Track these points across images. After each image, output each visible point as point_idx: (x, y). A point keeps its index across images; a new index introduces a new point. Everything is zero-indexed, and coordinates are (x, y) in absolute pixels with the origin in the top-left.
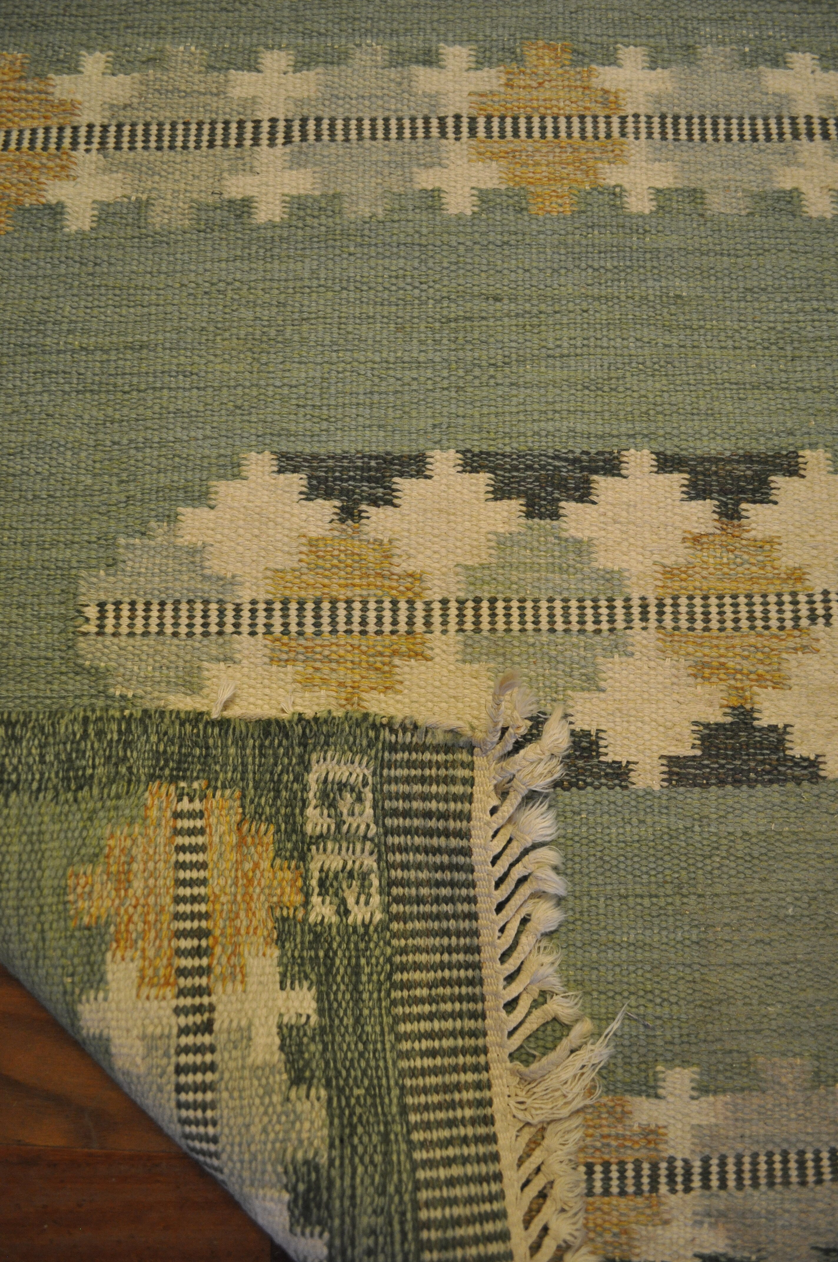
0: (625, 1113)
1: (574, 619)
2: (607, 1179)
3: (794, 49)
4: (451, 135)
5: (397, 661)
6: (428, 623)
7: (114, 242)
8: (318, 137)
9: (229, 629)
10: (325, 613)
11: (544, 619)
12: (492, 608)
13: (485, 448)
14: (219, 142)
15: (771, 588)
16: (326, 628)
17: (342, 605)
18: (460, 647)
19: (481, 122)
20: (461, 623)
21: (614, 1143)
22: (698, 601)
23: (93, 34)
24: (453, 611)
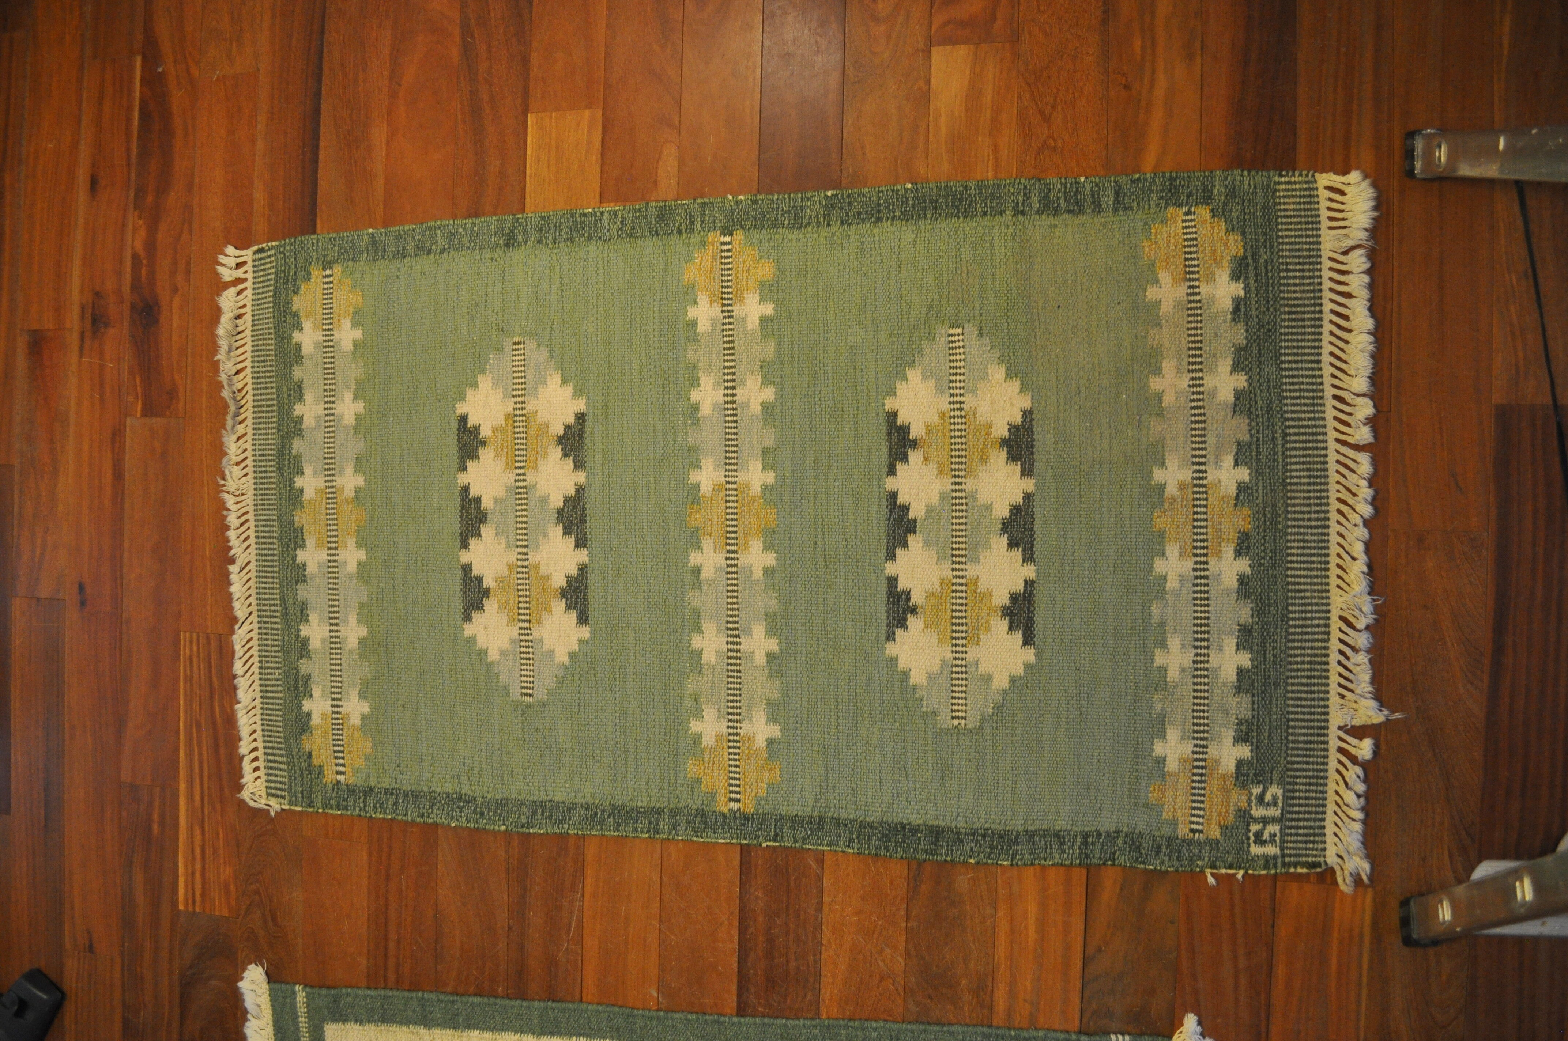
0: (1172, 498)
1: (961, 514)
2: (1200, 506)
3: (689, 399)
4: (736, 562)
5: (979, 591)
6: (962, 577)
7: (787, 715)
8: (737, 622)
9: (964, 663)
10: (957, 621)
11: (961, 527)
12: (956, 549)
13: (884, 551)
14: (738, 668)
15: (948, 427)
16: (964, 621)
17: (954, 614)
18: (973, 564)
19: (729, 548)
20: (962, 563)
21: (1185, 503)
22: (953, 460)
23: (680, 728)
24: (957, 566)
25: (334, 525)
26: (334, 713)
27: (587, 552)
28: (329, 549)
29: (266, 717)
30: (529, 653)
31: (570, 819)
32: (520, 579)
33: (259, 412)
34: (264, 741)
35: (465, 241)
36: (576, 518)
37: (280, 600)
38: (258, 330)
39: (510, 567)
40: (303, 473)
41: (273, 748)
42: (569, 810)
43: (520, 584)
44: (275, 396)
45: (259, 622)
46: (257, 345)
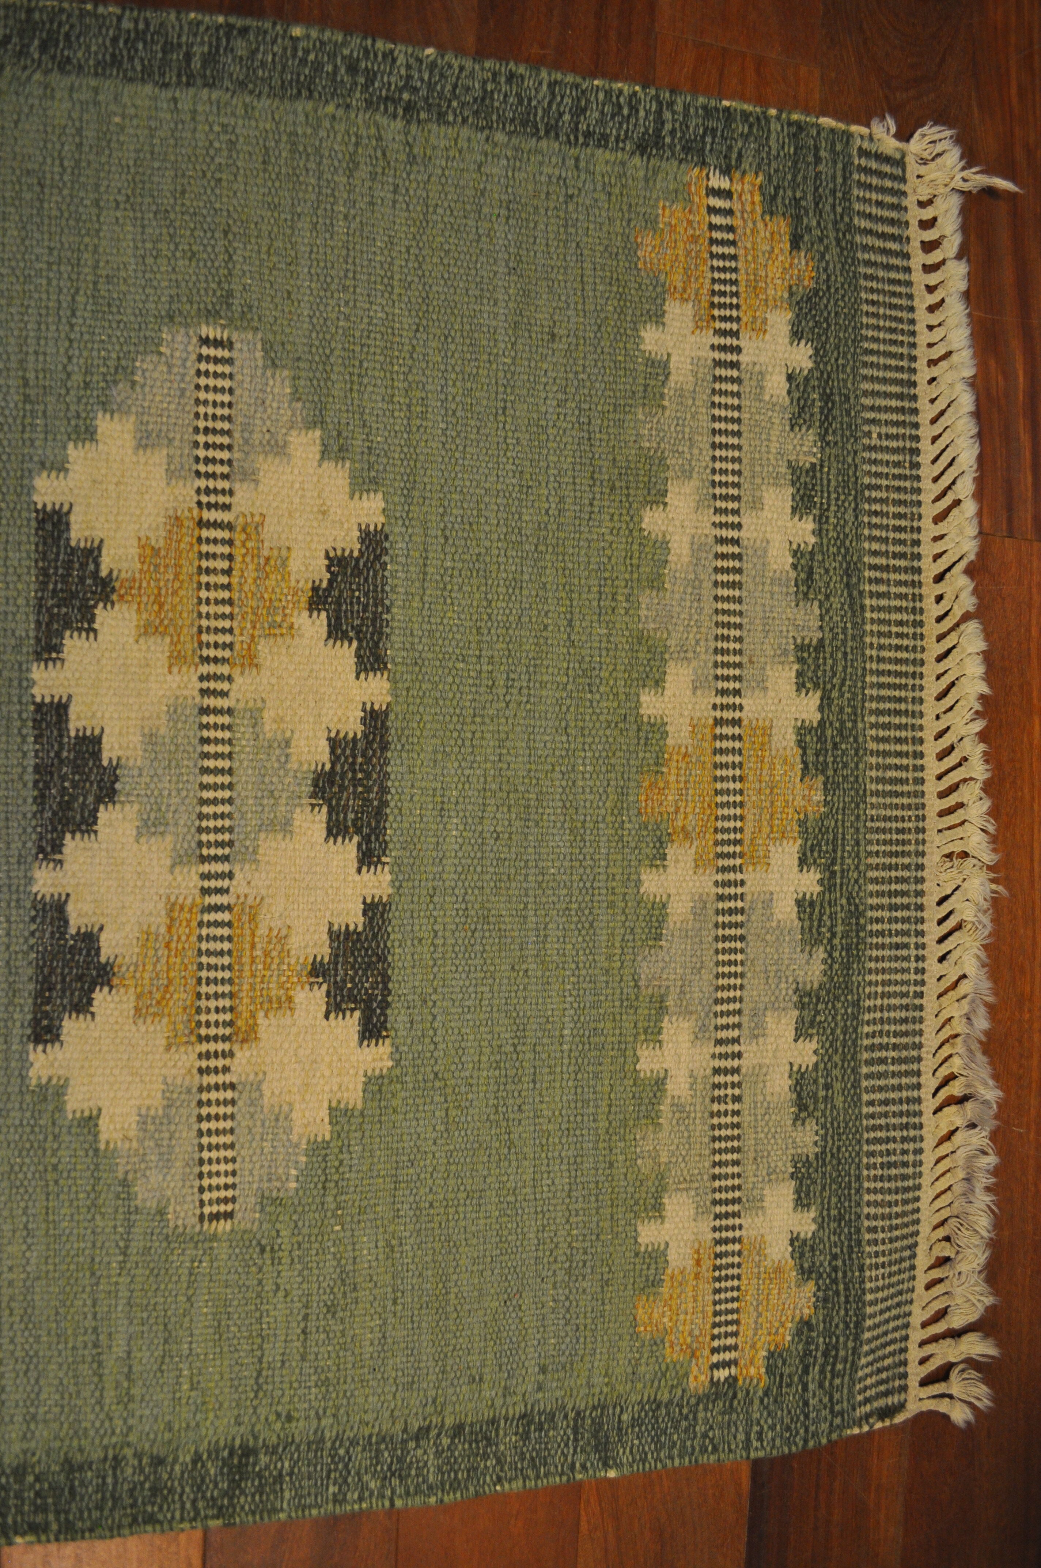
25: (722, 779)
26: (735, 334)
27: (35, 691)
28: (736, 722)
29: (905, 339)
30: (207, 446)
31: (115, 40)
32: (224, 631)
33: (906, 1047)
34: (909, 284)
35: (360, 1458)
36: (63, 778)
37: (863, 607)
38: (904, 1237)
39: (251, 661)
40: (799, 903)
41: (888, 267)
42: (116, 61)
43: (224, 616)
44: (865, 1084)
45: (918, 557)
46: (905, 1202)
